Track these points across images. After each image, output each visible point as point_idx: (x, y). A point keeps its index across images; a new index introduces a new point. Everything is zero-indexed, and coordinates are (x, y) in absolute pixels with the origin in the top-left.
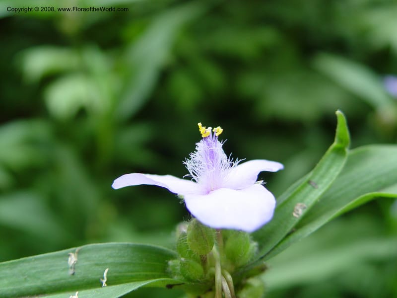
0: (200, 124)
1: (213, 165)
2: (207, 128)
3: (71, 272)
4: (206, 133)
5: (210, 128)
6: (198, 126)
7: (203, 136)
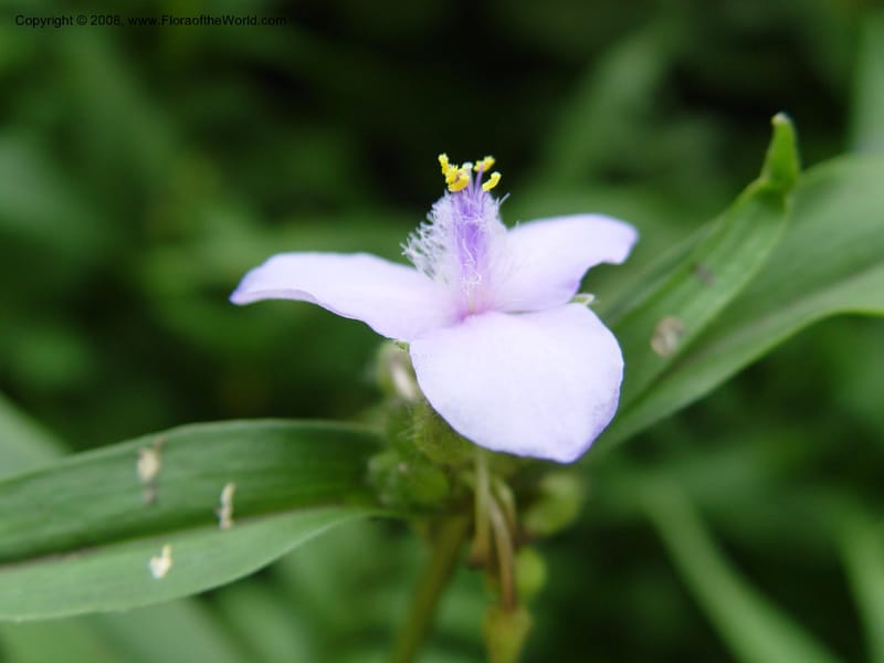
0: (443, 159)
1: (475, 267)
2: (460, 167)
3: (147, 496)
4: (458, 179)
5: (468, 166)
6: (439, 163)
7: (452, 188)
